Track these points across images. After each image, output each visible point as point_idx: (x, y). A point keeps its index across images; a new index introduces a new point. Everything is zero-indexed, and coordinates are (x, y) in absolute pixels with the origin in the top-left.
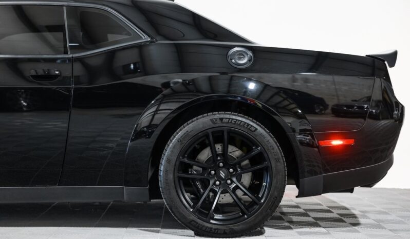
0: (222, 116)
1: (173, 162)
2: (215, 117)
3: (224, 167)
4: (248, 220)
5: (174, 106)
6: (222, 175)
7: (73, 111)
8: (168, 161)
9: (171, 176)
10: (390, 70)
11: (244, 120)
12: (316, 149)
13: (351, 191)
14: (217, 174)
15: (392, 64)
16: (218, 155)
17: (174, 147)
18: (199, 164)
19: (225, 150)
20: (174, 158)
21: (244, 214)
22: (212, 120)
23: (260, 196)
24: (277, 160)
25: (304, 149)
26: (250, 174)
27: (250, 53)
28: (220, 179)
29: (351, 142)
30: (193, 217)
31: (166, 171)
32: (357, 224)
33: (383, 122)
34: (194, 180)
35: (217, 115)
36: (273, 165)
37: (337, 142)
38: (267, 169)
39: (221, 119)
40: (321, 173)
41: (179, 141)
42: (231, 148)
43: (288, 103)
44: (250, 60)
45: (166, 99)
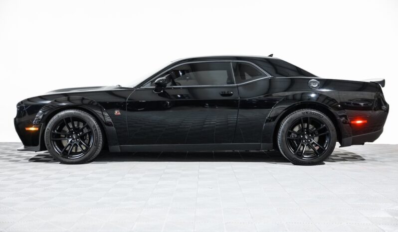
0: (307, 111)
1: (285, 132)
2: (304, 111)
3: (307, 134)
4: (320, 157)
5: (286, 106)
6: (306, 137)
7: (240, 110)
8: (283, 131)
9: (284, 138)
10: (382, 88)
11: (317, 112)
12: (349, 125)
13: (363, 144)
14: (304, 137)
15: (383, 86)
16: (305, 129)
17: (285, 125)
18: (295, 133)
19: (308, 126)
20: (286, 130)
21: (317, 154)
22: (303, 113)
23: (325, 146)
24: (333, 130)
25: (344, 125)
26: (318, 137)
27: (319, 82)
28: (305, 139)
29: (366, 121)
30: (295, 157)
31: (282, 136)
32: (364, 160)
33: (377, 112)
34: (293, 140)
35: (305, 111)
36: (331, 133)
37: (359, 122)
38: (328, 135)
39: (307, 112)
40: (350, 136)
41: (288, 122)
42: (310, 125)
43: (333, 103)
44: (318, 85)
45: (280, 103)
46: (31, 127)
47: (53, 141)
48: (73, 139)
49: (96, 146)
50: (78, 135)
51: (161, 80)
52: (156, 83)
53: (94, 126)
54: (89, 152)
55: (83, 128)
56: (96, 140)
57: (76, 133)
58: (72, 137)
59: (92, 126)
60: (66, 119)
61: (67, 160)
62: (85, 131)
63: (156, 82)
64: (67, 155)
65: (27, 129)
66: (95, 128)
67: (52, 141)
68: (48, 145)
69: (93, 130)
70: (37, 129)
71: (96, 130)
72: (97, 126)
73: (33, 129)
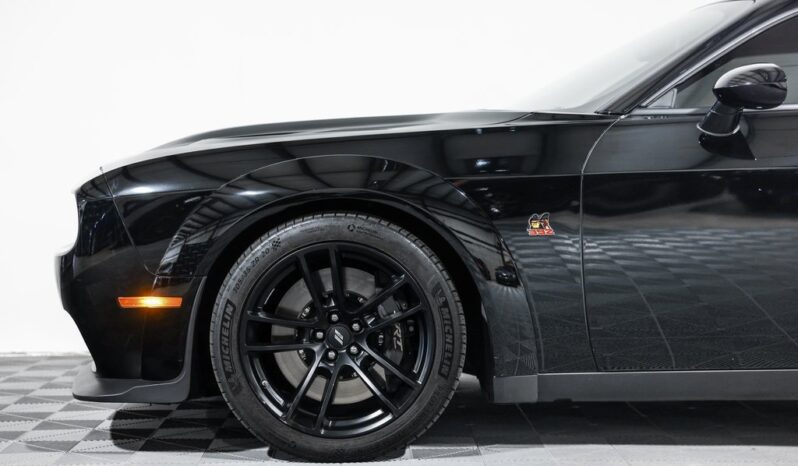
46: (147, 292)
47: (252, 355)
48: (336, 347)
49: (445, 377)
50: (356, 326)
51: (744, 76)
52: (718, 92)
53: (438, 287)
54: (414, 407)
55: (380, 300)
56: (445, 351)
57: (346, 321)
58: (328, 338)
59: (429, 285)
60: (310, 257)
61: (317, 444)
62: (391, 310)
63: (720, 83)
64: (315, 420)
65: (125, 302)
66: (443, 294)
67: (246, 358)
68: (228, 375)
69: (434, 303)
70: (174, 302)
71: (446, 304)
72: (449, 287)
73: (152, 302)
